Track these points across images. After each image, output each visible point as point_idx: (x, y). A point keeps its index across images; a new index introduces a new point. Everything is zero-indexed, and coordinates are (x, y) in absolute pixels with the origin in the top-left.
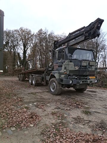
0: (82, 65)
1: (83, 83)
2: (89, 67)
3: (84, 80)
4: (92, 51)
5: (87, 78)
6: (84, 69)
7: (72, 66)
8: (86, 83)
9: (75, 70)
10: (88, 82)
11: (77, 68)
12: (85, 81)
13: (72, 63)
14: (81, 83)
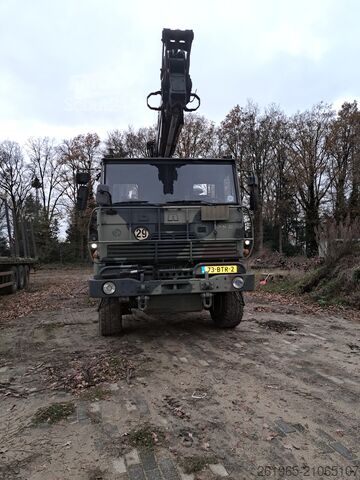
0: (166, 222)
1: (169, 291)
2: (202, 230)
3: (175, 280)
4: (232, 162)
5: (191, 273)
6: (177, 236)
7: (119, 227)
8: (181, 291)
9: (135, 244)
10: (192, 289)
11: (142, 235)
12: (179, 286)
13: (117, 219)
14: (154, 293)
